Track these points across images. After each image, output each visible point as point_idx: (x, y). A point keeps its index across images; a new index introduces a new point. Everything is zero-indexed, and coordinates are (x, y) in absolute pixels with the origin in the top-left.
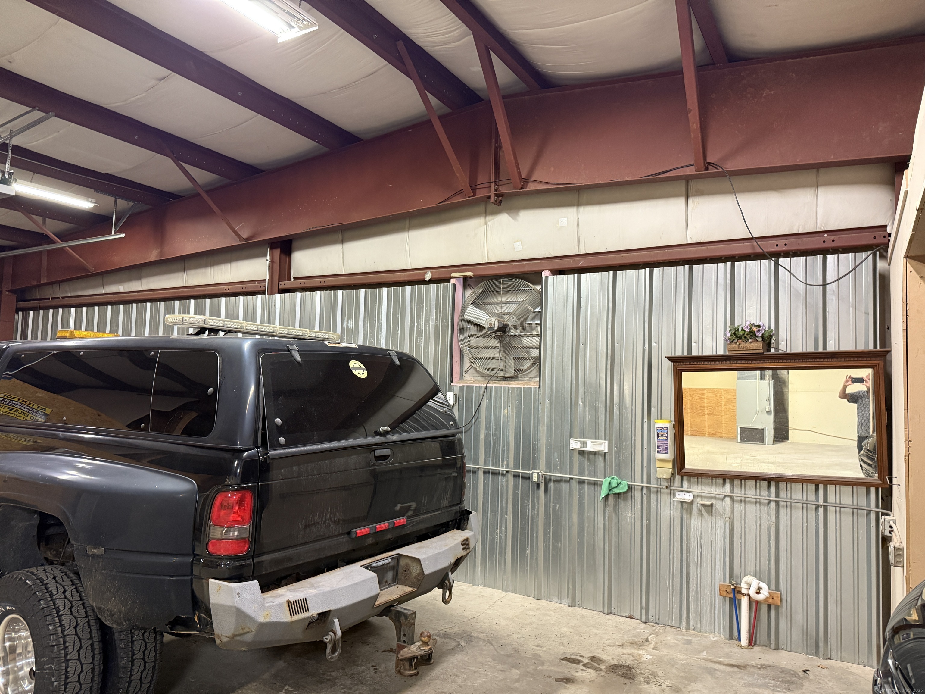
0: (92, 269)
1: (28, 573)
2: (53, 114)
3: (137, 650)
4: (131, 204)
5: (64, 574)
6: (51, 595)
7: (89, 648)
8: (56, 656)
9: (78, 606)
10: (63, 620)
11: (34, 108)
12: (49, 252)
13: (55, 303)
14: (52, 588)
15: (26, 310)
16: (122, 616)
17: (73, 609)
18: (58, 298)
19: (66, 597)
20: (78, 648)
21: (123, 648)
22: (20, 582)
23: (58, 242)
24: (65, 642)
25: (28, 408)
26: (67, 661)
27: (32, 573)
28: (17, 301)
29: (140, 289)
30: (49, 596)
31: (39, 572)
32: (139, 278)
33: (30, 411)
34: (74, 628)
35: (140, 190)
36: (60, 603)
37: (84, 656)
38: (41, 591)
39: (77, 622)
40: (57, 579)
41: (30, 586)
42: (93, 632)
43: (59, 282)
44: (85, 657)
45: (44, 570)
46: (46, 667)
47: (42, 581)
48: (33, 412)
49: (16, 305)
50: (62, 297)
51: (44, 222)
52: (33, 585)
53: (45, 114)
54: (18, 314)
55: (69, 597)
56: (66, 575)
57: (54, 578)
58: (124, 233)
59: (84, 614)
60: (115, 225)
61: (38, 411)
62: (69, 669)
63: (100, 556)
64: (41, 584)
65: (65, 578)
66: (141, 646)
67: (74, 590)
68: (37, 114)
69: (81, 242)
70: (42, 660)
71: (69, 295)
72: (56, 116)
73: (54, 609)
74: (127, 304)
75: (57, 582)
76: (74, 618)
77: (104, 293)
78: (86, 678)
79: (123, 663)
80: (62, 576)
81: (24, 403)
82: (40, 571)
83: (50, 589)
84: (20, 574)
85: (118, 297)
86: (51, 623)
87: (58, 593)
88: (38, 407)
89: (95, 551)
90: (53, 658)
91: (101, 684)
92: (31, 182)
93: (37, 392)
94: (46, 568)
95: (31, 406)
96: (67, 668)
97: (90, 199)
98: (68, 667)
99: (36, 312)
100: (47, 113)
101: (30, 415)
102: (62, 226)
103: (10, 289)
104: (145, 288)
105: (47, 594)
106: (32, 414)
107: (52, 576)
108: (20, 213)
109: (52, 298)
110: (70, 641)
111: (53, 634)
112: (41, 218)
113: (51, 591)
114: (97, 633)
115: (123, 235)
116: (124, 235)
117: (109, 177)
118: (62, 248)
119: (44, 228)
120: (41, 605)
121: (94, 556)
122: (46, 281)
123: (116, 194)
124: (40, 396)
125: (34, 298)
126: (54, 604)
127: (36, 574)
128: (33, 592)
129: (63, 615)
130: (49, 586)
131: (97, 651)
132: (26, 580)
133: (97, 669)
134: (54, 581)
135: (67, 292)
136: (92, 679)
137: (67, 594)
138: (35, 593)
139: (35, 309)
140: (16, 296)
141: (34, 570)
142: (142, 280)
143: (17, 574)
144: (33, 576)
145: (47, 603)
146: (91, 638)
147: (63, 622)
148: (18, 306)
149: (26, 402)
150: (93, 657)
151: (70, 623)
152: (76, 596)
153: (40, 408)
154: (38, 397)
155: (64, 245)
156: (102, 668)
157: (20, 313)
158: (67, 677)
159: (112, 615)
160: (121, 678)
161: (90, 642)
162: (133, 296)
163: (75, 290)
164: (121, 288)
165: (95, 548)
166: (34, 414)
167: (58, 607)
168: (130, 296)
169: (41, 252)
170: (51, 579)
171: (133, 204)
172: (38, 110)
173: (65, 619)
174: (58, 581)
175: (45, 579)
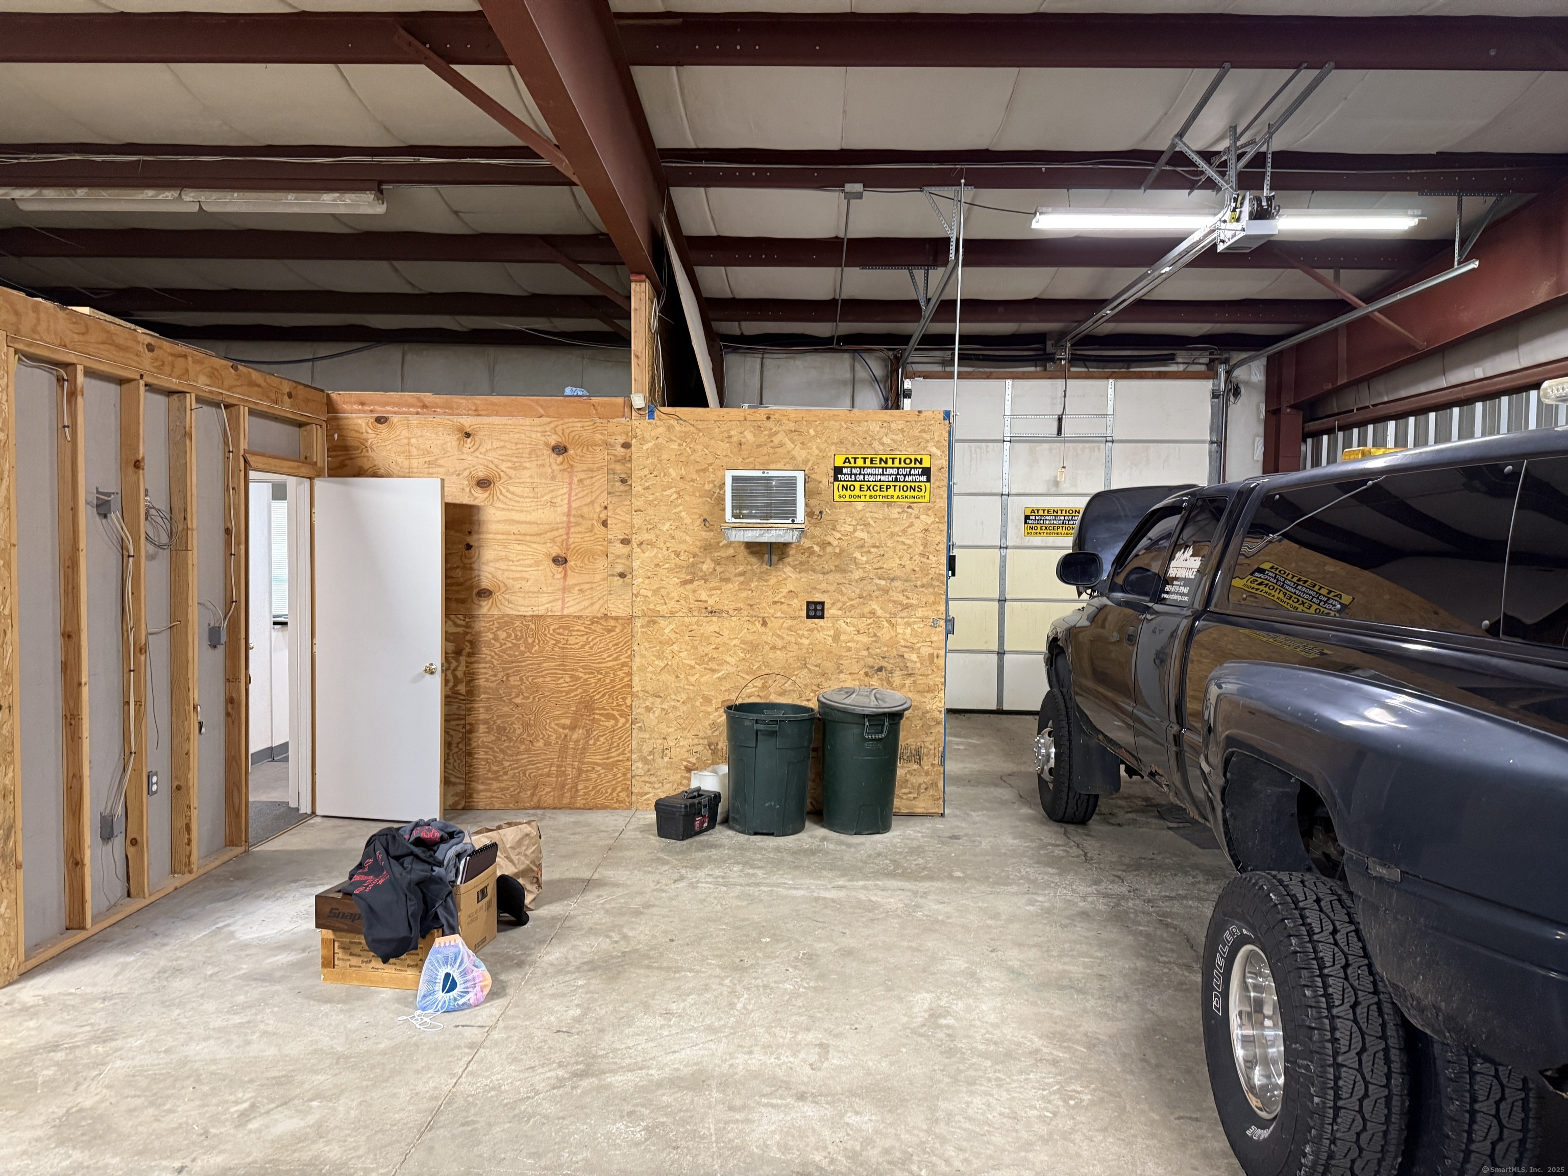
0: (1422, 345)
1: (1274, 881)
2: (1332, 64)
3: (1481, 1095)
4: (1491, 200)
5: (1335, 897)
6: (1311, 933)
7: (1381, 1055)
8: (1318, 1050)
9: (1359, 968)
10: (1330, 986)
11: (1298, 67)
12: (1350, 325)
13: (1360, 416)
14: (1313, 918)
15: (1316, 435)
16: (1440, 1018)
17: (1349, 971)
18: (1368, 407)
19: (1336, 944)
20: (1358, 1050)
21: (1451, 1079)
22: (1260, 892)
23: (1361, 306)
24: (1333, 1029)
25: (1311, 592)
26: (1338, 1066)
27: (1281, 882)
28: (1305, 422)
29: (1517, 367)
30: (1305, 933)
31: (1293, 882)
32: (1514, 346)
33: (1314, 600)
34: (1351, 1007)
35: (1508, 166)
36: (1326, 952)
37: (1370, 1069)
38: (1293, 919)
39: (1356, 998)
40: (1322, 903)
41: (1276, 905)
42: (1388, 1026)
43: (1368, 379)
44: (1372, 1071)
45: (1302, 882)
46: (1300, 1062)
47: (1296, 902)
48: (1321, 601)
49: (1303, 428)
50: (1373, 406)
51: (1337, 277)
52: (1280, 904)
53: (1319, 71)
54: (1305, 442)
55: (1342, 945)
56: (1340, 900)
57: (1318, 901)
58: (1477, 258)
59: (1371, 986)
60: (1460, 250)
61: (1329, 599)
62: (1341, 1083)
63: (1392, 884)
64: (1293, 906)
65: (1336, 905)
66: (1490, 1089)
67: (1353, 934)
68: (1307, 76)
69: (1399, 297)
70: (1294, 1046)
71: (1386, 399)
72: (1338, 67)
73: (1313, 959)
74: (1490, 399)
75: (1321, 910)
76: (1350, 989)
77: (1445, 386)
78: (1376, 1113)
79: (1452, 1108)
80: (1331, 901)
81: (1301, 583)
82: (1293, 880)
83: (1309, 920)
84: (1261, 877)
85: (1475, 389)
86: (1309, 984)
87: (1322, 931)
88: (1330, 592)
89: (1382, 871)
90: (1312, 1052)
91: (1405, 1133)
92: (1308, 207)
93: (1325, 564)
94: (1305, 879)
95: (1316, 588)
96: (1337, 1078)
97: (1410, 212)
98: (1340, 1078)
99: (1332, 436)
100: (1321, 68)
101: (1315, 607)
102: (1368, 277)
103: (1292, 402)
104: (1526, 363)
105: (1303, 928)
106: (1319, 604)
107: (1315, 897)
108: (1298, 271)
109: (1358, 409)
110: (1343, 1030)
111: (1311, 1007)
112: (1332, 271)
113: (1310, 924)
114: (1397, 1031)
115: (1475, 265)
116: (1477, 263)
117: (1444, 159)
118: (1367, 318)
119: (1336, 286)
120: (1291, 945)
121: (1380, 880)
122: (1345, 381)
123: (1461, 189)
124: (1332, 570)
125: (1329, 413)
126: (1315, 951)
127: (1287, 886)
128: (1280, 917)
129: (1331, 976)
130: (1308, 914)
131: (1396, 1067)
132: (1270, 891)
133: (1396, 1102)
134: (1317, 907)
135: (1380, 395)
136: (1388, 1117)
137: (1338, 937)
138: (1283, 920)
139: (1330, 431)
140: (1301, 413)
141: (1284, 876)
142: (1520, 347)
143: (1257, 877)
144: (1281, 888)
145: (1301, 944)
146: (1384, 1037)
147: (1330, 990)
148: (1306, 429)
149: (1305, 582)
150: (1388, 1076)
151: (1343, 995)
152: (1356, 945)
153: (1333, 594)
154: (1329, 573)
155: (1370, 309)
156: (1407, 1104)
157: (1309, 441)
158: (1337, 1097)
159: (1422, 1010)
160: (1448, 1137)
161: (1383, 1045)
162: (1503, 382)
163: (1396, 389)
164: (1478, 372)
165: (1384, 865)
166: (1322, 604)
167: (1322, 958)
168: (1496, 384)
169: (1336, 330)
170: (1311, 901)
171: (1495, 198)
172: (1306, 68)
173: (1336, 985)
174: (1324, 909)
175: (1300, 899)
